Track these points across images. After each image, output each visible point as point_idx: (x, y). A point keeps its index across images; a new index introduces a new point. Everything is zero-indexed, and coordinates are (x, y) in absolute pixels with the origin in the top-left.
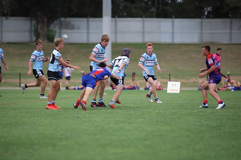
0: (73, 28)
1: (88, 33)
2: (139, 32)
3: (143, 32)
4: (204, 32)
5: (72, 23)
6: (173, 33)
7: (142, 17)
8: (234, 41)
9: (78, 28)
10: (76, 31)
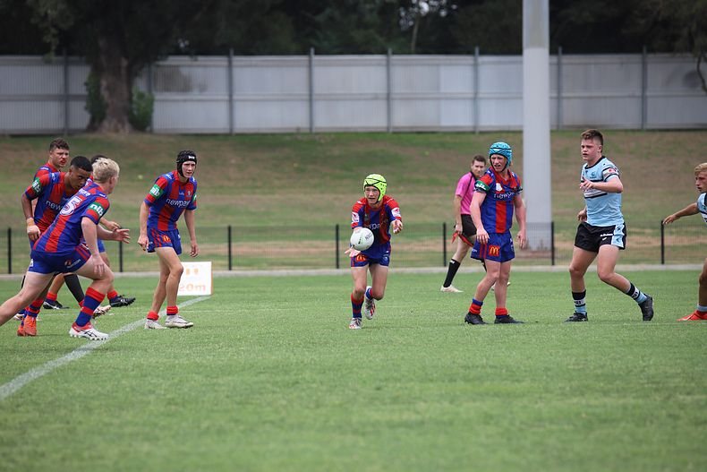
0: (186, 88)
1: (231, 101)
2: (376, 98)
3: (388, 98)
4: (564, 95)
5: (185, 71)
6: (475, 98)
7: (384, 52)
8: (653, 122)
9: (203, 89)
10: (195, 95)
